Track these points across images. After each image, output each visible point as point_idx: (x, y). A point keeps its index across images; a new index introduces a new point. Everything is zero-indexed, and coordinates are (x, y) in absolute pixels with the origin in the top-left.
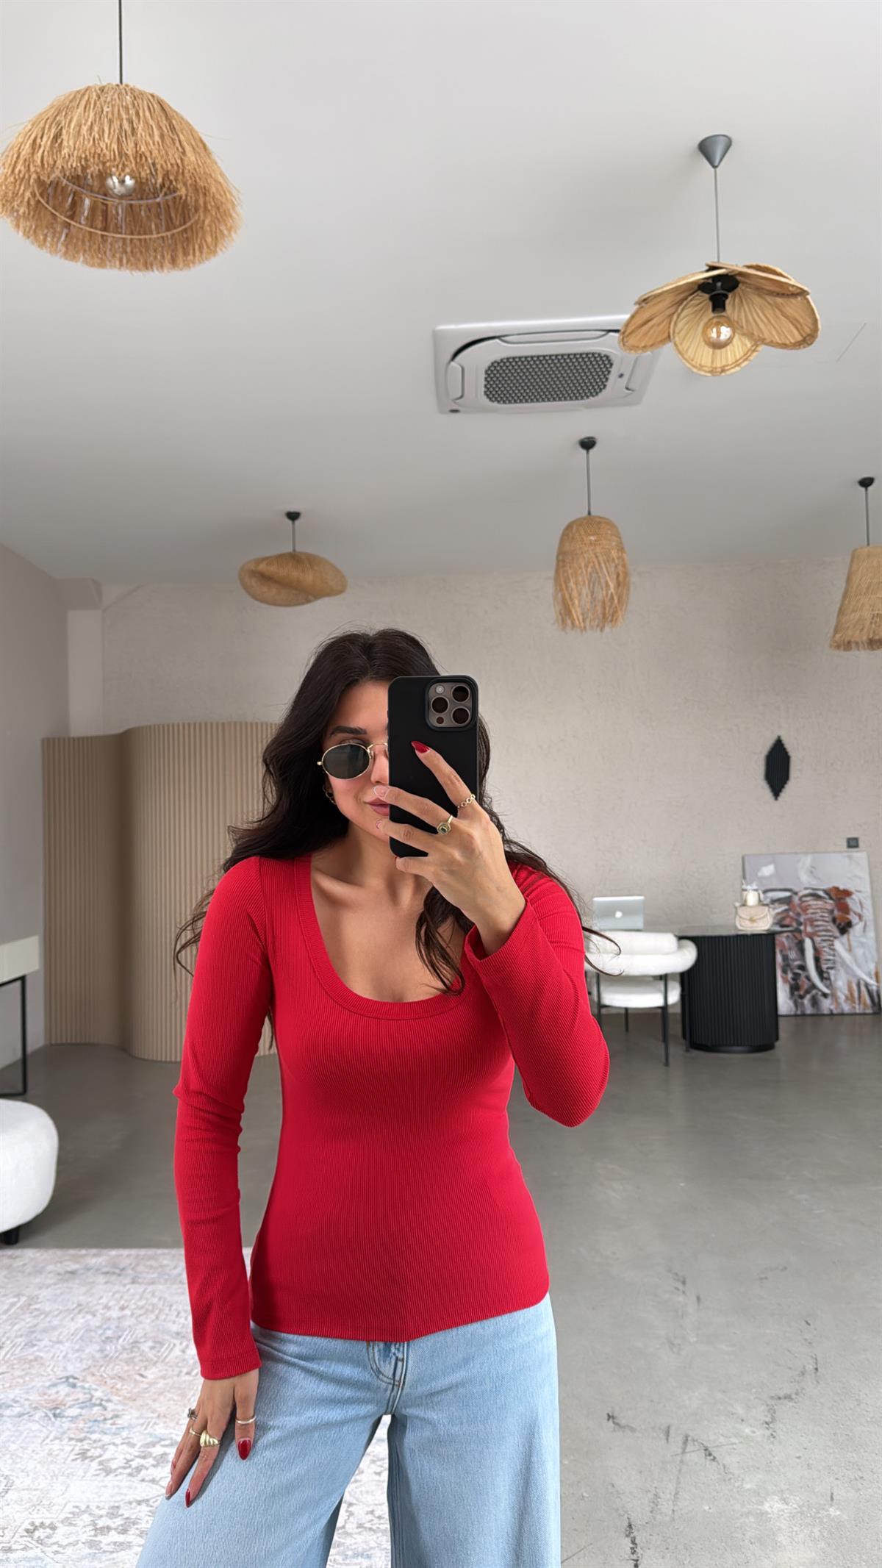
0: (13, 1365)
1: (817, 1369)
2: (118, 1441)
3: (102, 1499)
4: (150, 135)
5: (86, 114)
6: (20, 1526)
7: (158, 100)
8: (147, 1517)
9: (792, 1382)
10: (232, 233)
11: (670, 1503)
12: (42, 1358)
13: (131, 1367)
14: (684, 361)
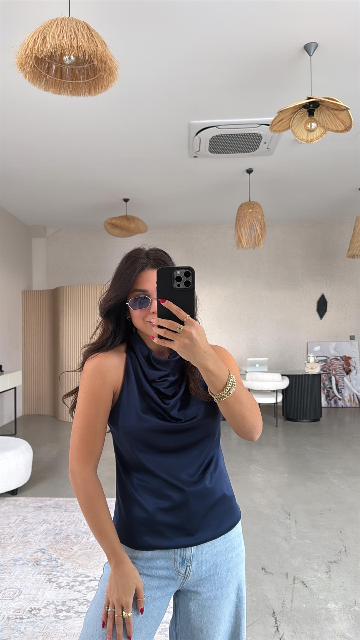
0: (18, 544)
1: (346, 551)
2: (64, 575)
3: (59, 598)
4: (83, 38)
5: (57, 29)
6: (26, 609)
7: (86, 24)
8: (78, 606)
9: (336, 556)
10: (115, 80)
11: (290, 604)
12: (30, 541)
13: (66, 546)
14: (296, 137)
